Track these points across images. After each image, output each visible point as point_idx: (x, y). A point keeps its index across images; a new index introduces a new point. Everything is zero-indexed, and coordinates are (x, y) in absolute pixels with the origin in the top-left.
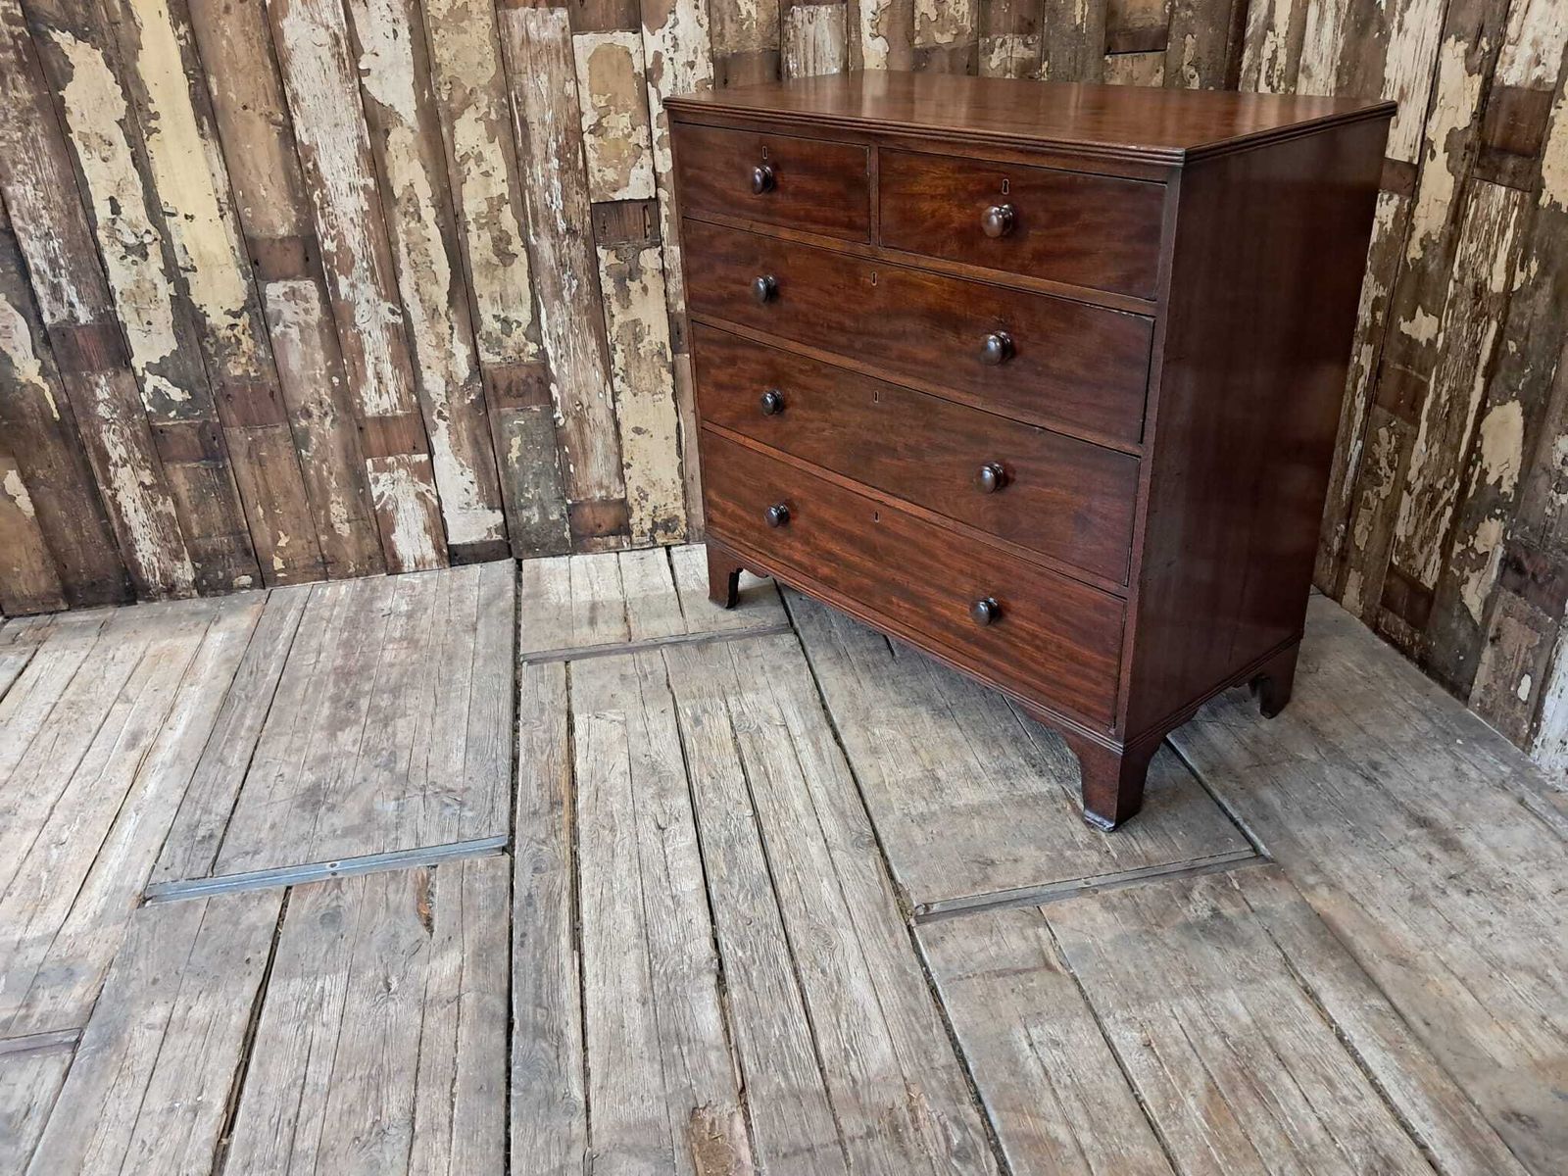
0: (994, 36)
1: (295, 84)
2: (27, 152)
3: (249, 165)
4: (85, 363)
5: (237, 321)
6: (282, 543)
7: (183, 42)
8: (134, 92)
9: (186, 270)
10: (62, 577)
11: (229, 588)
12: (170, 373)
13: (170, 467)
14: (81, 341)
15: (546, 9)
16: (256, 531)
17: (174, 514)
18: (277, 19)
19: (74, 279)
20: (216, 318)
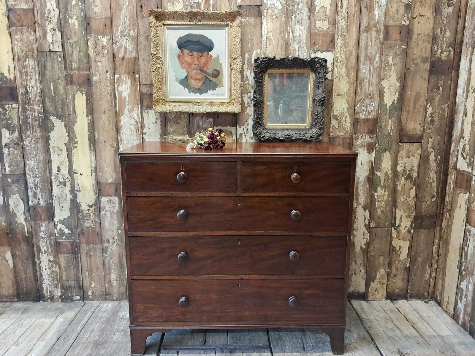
0: (359, 134)
1: (122, 136)
2: (35, 151)
3: (103, 159)
4: (39, 219)
5: (90, 208)
6: (92, 286)
7: (89, 121)
8: (71, 135)
9: (77, 191)
10: (17, 289)
11: (71, 300)
12: (66, 224)
13: (60, 255)
14: (40, 211)
15: (206, 118)
16: (84, 280)
17: (58, 272)
18: (119, 116)
19: (42, 191)
20: (84, 207)
